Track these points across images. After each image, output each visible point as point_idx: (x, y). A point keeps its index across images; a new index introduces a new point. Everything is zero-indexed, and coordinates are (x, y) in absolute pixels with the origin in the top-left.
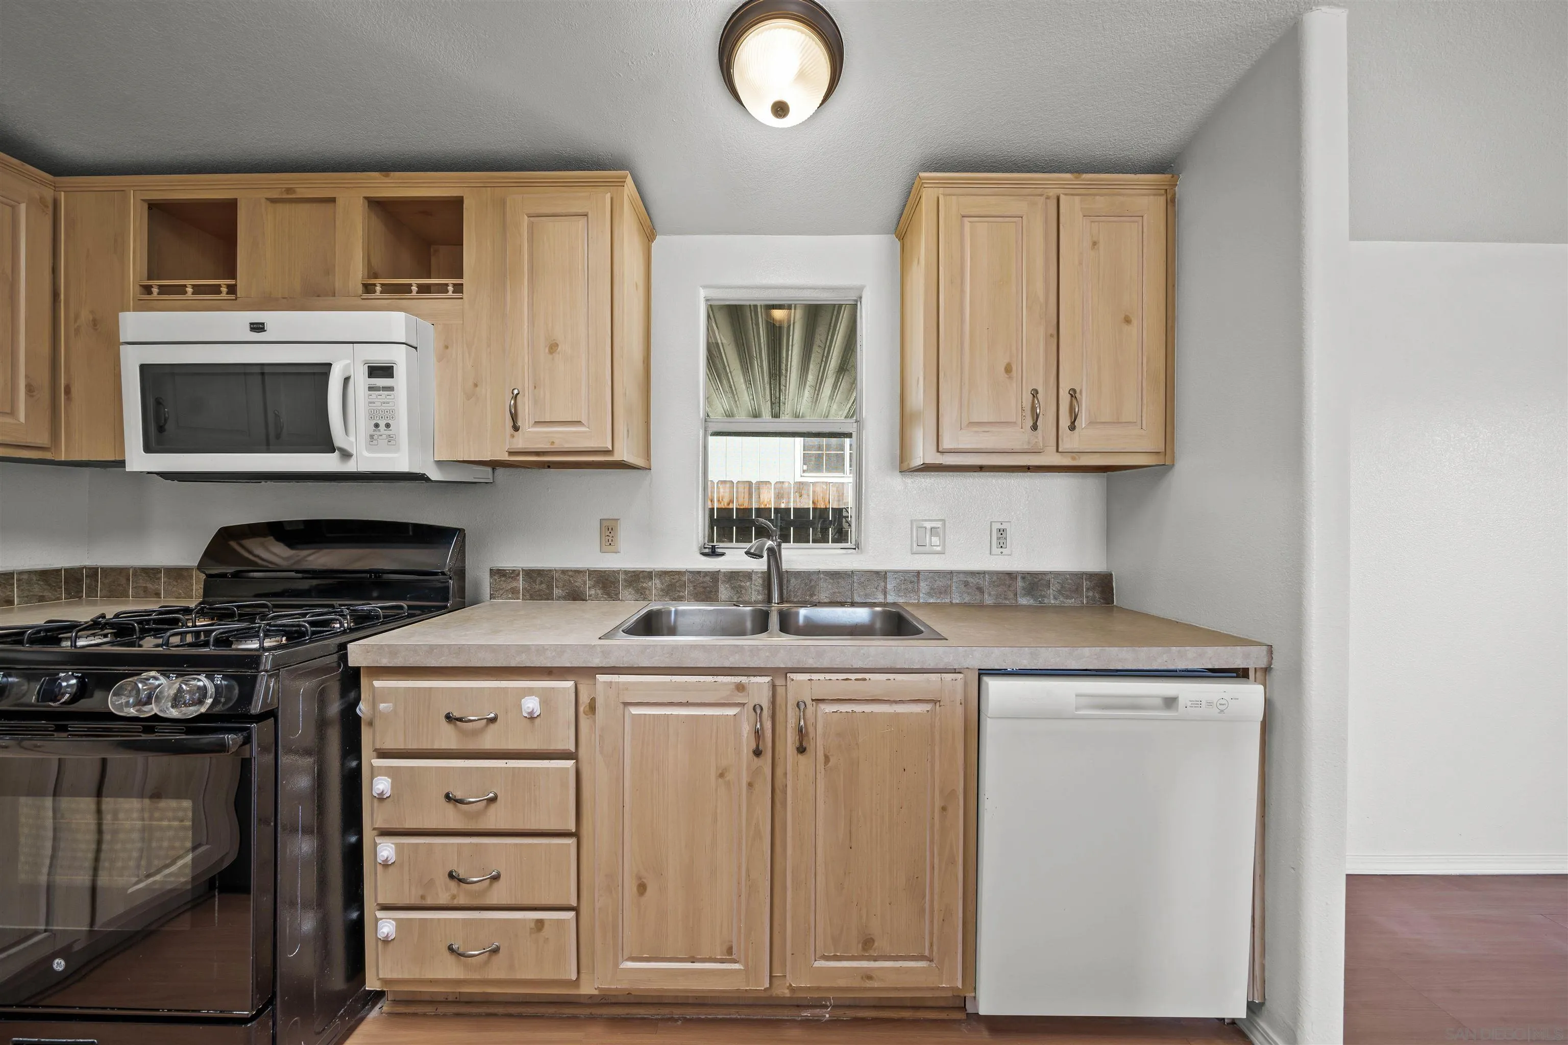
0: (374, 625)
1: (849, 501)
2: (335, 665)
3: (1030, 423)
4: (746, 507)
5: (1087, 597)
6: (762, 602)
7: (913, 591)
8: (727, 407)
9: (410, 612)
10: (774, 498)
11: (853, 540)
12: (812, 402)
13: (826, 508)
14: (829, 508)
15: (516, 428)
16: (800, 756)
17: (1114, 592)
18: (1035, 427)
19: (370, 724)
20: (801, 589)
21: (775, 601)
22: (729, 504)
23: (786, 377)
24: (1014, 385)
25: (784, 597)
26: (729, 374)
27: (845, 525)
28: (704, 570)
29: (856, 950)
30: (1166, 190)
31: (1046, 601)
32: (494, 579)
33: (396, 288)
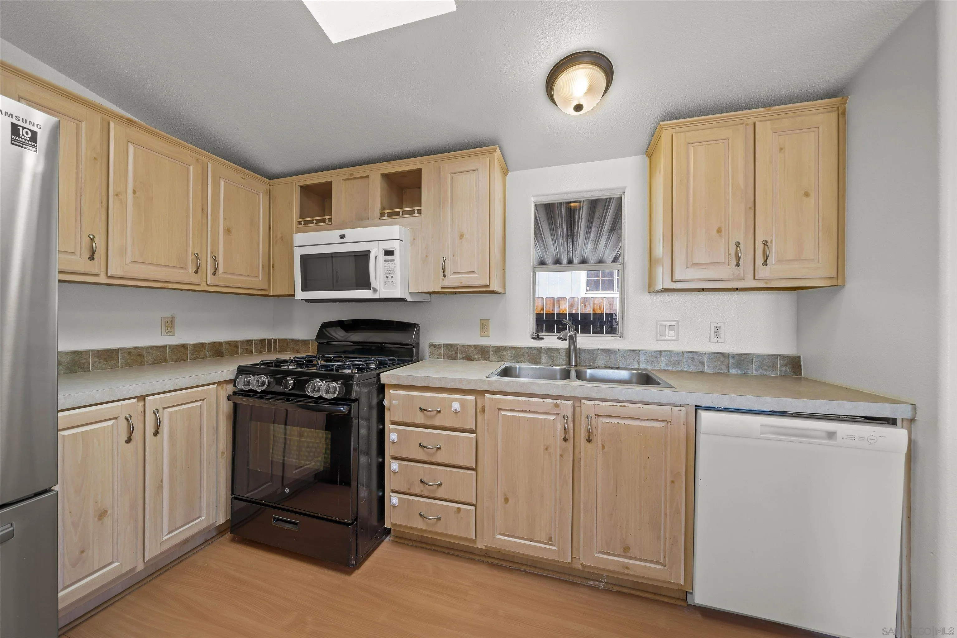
0: (385, 367)
1: (617, 308)
2: (376, 382)
3: (734, 262)
4: (551, 313)
5: (781, 371)
6: (566, 365)
7: (657, 362)
8: (540, 254)
9: (398, 362)
10: (569, 308)
11: (619, 333)
12: (593, 250)
13: (601, 313)
14: (604, 313)
15: (445, 276)
16: (588, 443)
17: (802, 368)
18: (738, 265)
19: (389, 409)
20: (588, 359)
21: (573, 364)
22: (541, 311)
23: (577, 236)
24: (723, 240)
25: (578, 363)
26: (543, 237)
27: (614, 323)
28: (533, 347)
29: (620, 551)
30: (838, 107)
31: (749, 372)
32: (430, 348)
33: (394, 214)
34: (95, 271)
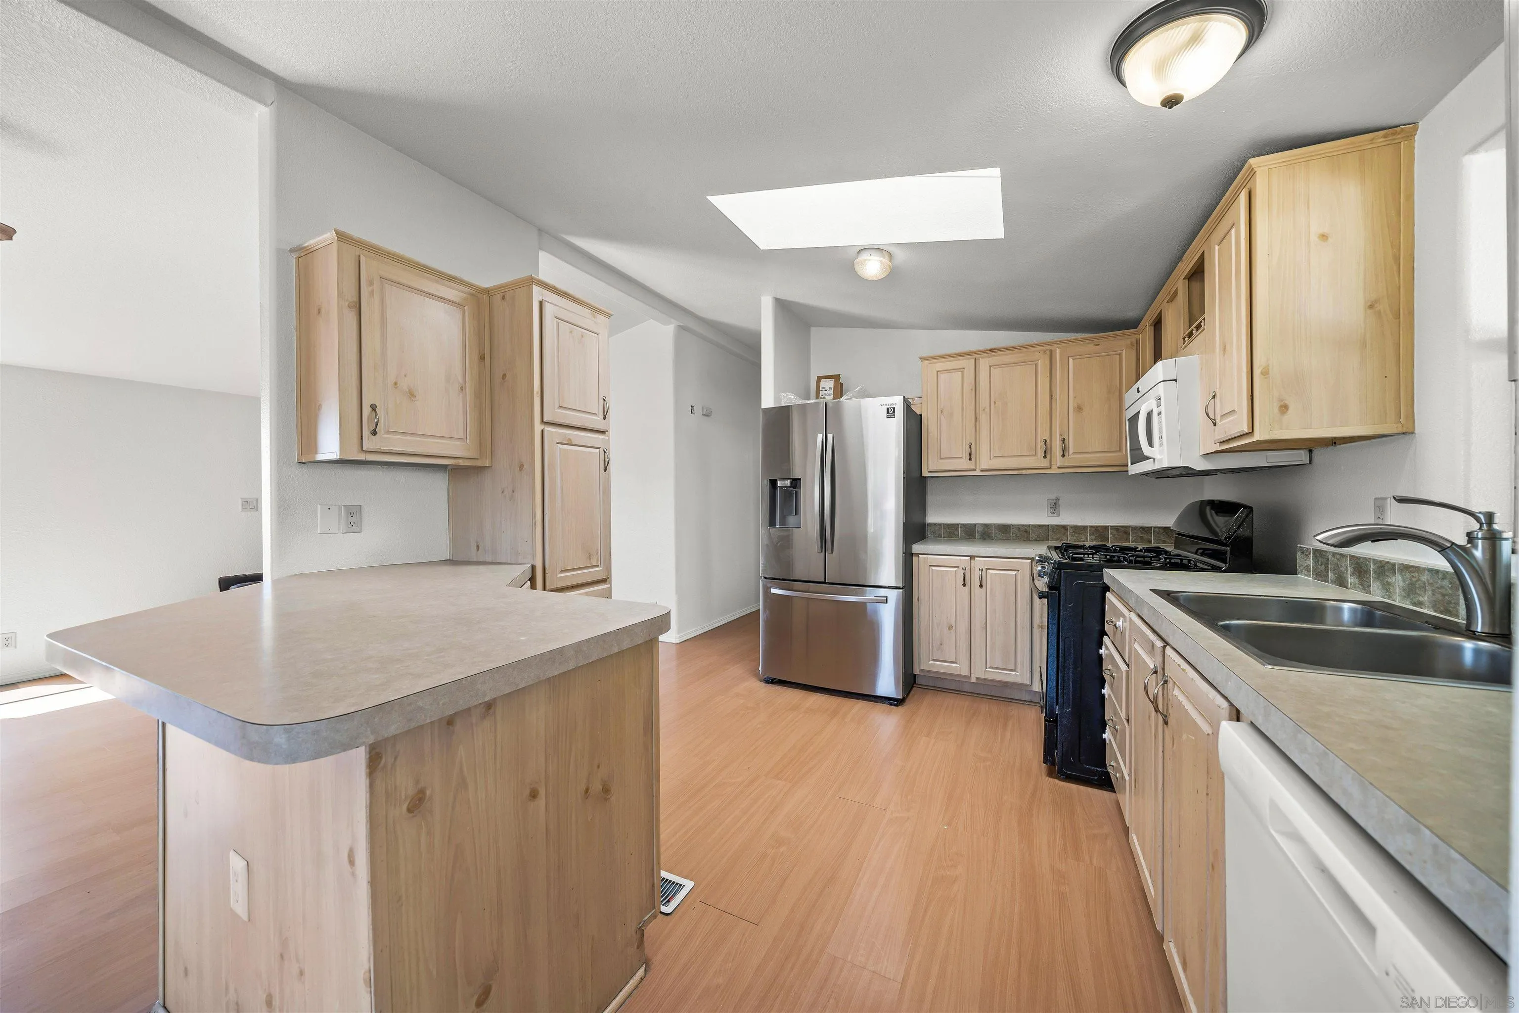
15: (1215, 424)
32: (1299, 554)
33: (1190, 335)
34: (973, 467)
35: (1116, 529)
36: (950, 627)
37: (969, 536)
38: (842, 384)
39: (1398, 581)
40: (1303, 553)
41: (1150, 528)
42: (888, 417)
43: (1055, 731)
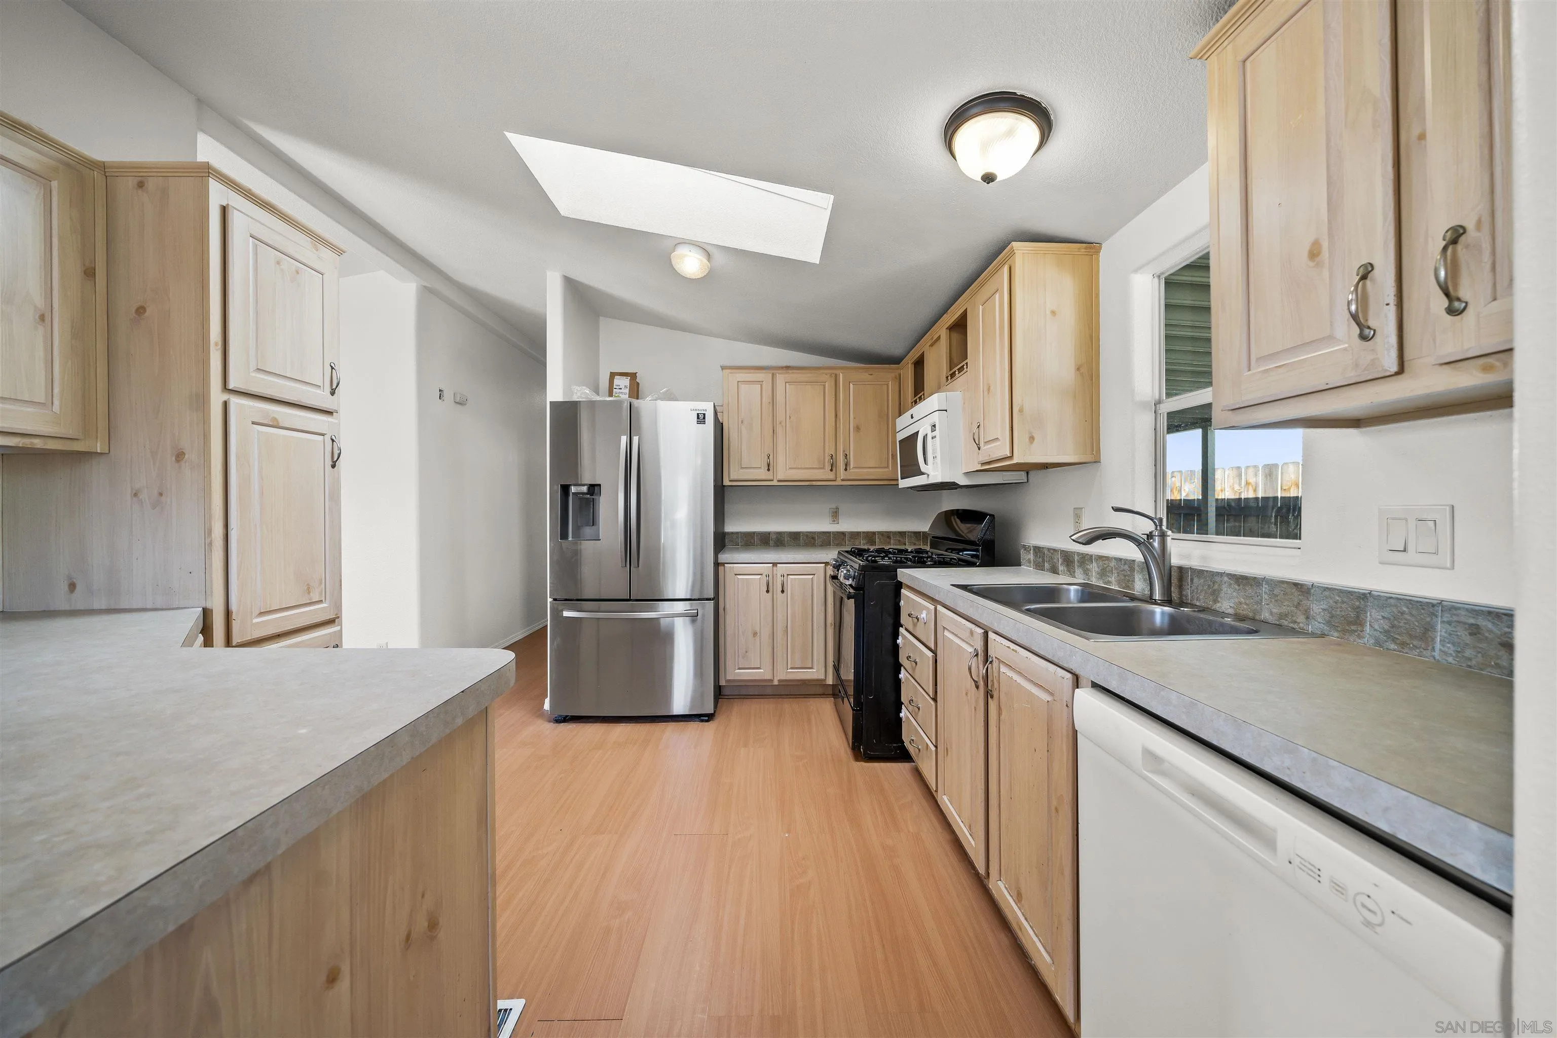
15: (980, 448)
20: (1204, 592)
24: (1326, 274)
32: (1022, 551)
33: (953, 375)
34: (771, 478)
35: (882, 534)
36: (755, 634)
37: (764, 543)
38: (638, 384)
39: (1094, 567)
40: (1025, 549)
41: (905, 533)
42: (699, 422)
43: (861, 719)
